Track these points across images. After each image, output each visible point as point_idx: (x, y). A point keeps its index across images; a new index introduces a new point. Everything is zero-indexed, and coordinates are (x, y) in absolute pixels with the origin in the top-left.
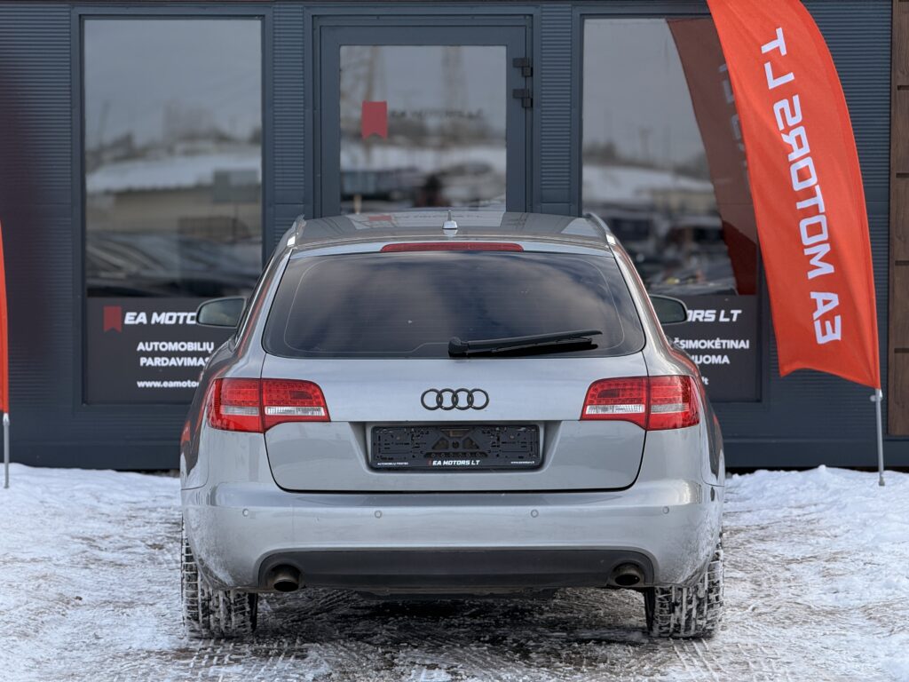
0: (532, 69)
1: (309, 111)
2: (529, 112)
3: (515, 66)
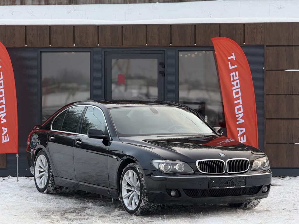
0: (165, 66)
1: (103, 77)
2: (164, 77)
3: (160, 65)
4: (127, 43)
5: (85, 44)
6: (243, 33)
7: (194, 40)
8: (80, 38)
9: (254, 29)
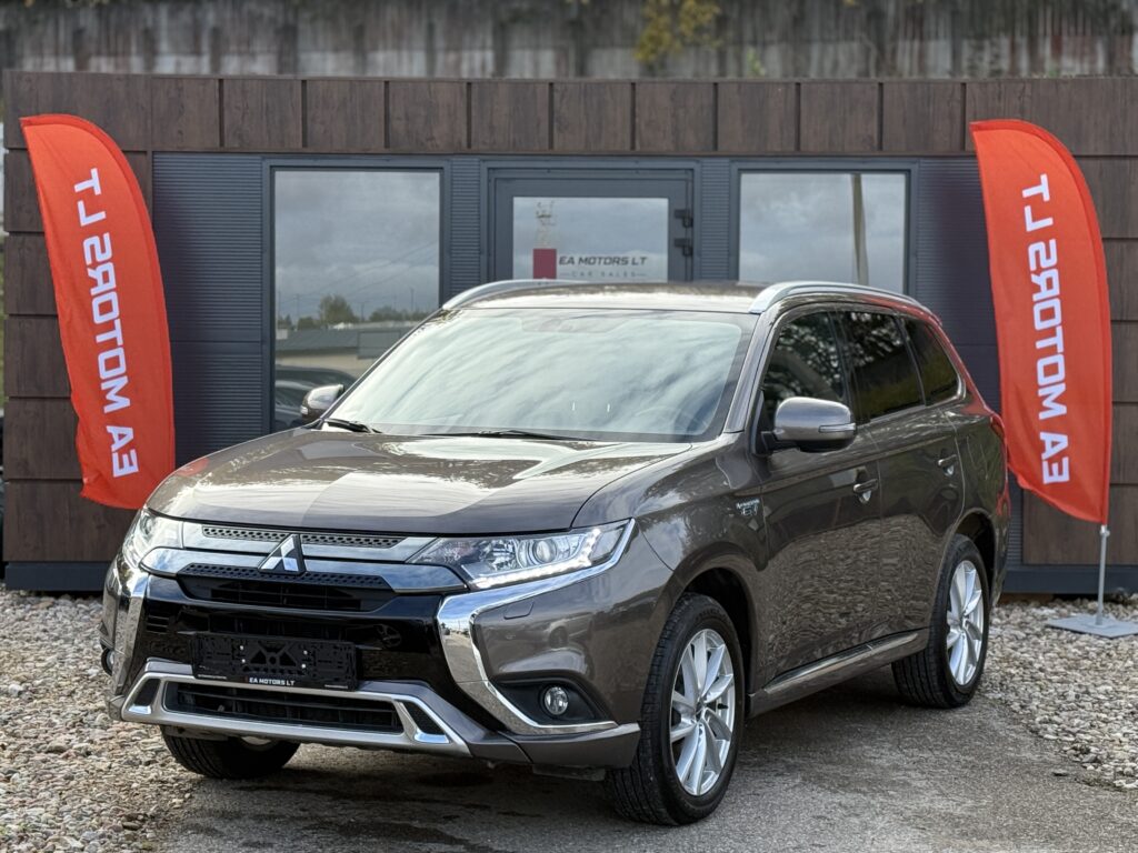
0: (692, 220)
1: (484, 258)
2: (689, 260)
3: (677, 217)
4: (566, 142)
5: (422, 144)
6: (958, 112)
7: (793, 133)
8: (407, 124)
9: (997, 100)
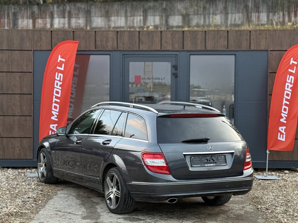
0: (177, 68)
1: (121, 78)
2: (176, 78)
3: (173, 67)
4: (143, 47)
5: (105, 48)
6: (249, 39)
7: (204, 44)
8: (101, 42)
9: (259, 36)
